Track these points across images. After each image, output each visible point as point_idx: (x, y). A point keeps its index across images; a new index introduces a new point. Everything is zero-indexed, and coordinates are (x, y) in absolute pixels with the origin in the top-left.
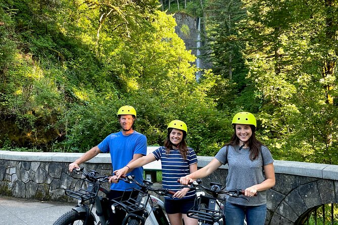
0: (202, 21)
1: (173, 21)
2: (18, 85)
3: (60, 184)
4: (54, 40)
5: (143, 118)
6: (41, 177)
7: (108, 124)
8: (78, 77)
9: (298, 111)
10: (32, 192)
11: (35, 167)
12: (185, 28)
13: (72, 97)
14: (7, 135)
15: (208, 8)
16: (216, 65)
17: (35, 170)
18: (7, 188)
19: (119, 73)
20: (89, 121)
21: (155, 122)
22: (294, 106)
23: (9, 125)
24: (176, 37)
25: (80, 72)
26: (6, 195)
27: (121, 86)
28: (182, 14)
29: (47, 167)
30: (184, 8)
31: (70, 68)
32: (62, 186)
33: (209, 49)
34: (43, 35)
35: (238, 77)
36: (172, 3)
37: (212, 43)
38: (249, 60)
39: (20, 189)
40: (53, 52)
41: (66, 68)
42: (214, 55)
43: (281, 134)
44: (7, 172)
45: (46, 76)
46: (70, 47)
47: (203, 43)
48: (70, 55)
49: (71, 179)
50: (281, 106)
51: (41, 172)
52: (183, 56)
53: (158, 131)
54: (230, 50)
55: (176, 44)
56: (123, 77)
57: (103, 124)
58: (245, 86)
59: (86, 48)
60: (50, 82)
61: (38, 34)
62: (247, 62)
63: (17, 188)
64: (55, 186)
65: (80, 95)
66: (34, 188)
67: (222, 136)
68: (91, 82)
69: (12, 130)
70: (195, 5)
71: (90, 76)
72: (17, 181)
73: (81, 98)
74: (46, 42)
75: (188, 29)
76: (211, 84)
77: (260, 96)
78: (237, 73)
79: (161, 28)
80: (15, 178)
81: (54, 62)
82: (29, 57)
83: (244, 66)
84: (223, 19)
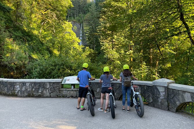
0: (82, 25)
1: (71, 25)
2: (8, 52)
3: (38, 91)
4: (22, 33)
5: (63, 66)
6: (30, 88)
7: (49, 69)
8: (33, 49)
9: (120, 63)
10: (26, 94)
11: (28, 85)
12: (75, 27)
13: (31, 57)
14: (2, 73)
15: (85, 20)
16: (89, 43)
17: (28, 86)
18: (15, 93)
19: (50, 47)
20: (41, 67)
21: (68, 68)
22: (119, 61)
23: (3, 69)
24: (72, 32)
25: (34, 46)
26: (14, 96)
27: (51, 52)
28: (74, 21)
29: (33, 85)
30: (75, 19)
31: (29, 45)
32: (39, 91)
33: (86, 37)
34: (17, 30)
35: (97, 49)
36: (69, 16)
37: (87, 34)
38: (102, 42)
39: (21, 93)
40: (22, 38)
41: (27, 45)
42: (88, 39)
43: (114, 72)
44: (15, 87)
45: (20, 48)
46: (29, 36)
47: (83, 34)
48: (30, 39)
49: (43, 88)
50: (114, 61)
51: (30, 86)
52: (75, 40)
53: (69, 71)
54: (94, 38)
55: (72, 35)
56: (51, 49)
57: (47, 68)
58: (100, 53)
59: (36, 36)
60: (22, 51)
61: (15, 30)
62: (101, 43)
63: (19, 93)
64: (36, 91)
65: (34, 56)
66: (27, 93)
67: (94, 73)
68: (38, 51)
69: (5, 71)
70: (80, 18)
71: (38, 48)
72: (20, 90)
73: (35, 57)
74: (19, 34)
75: (76, 28)
76: (88, 53)
77: (106, 57)
78: (97, 47)
79: (66, 27)
80: (19, 89)
81: (23, 42)
82: (11, 40)
83: (100, 45)
84: (91, 25)
